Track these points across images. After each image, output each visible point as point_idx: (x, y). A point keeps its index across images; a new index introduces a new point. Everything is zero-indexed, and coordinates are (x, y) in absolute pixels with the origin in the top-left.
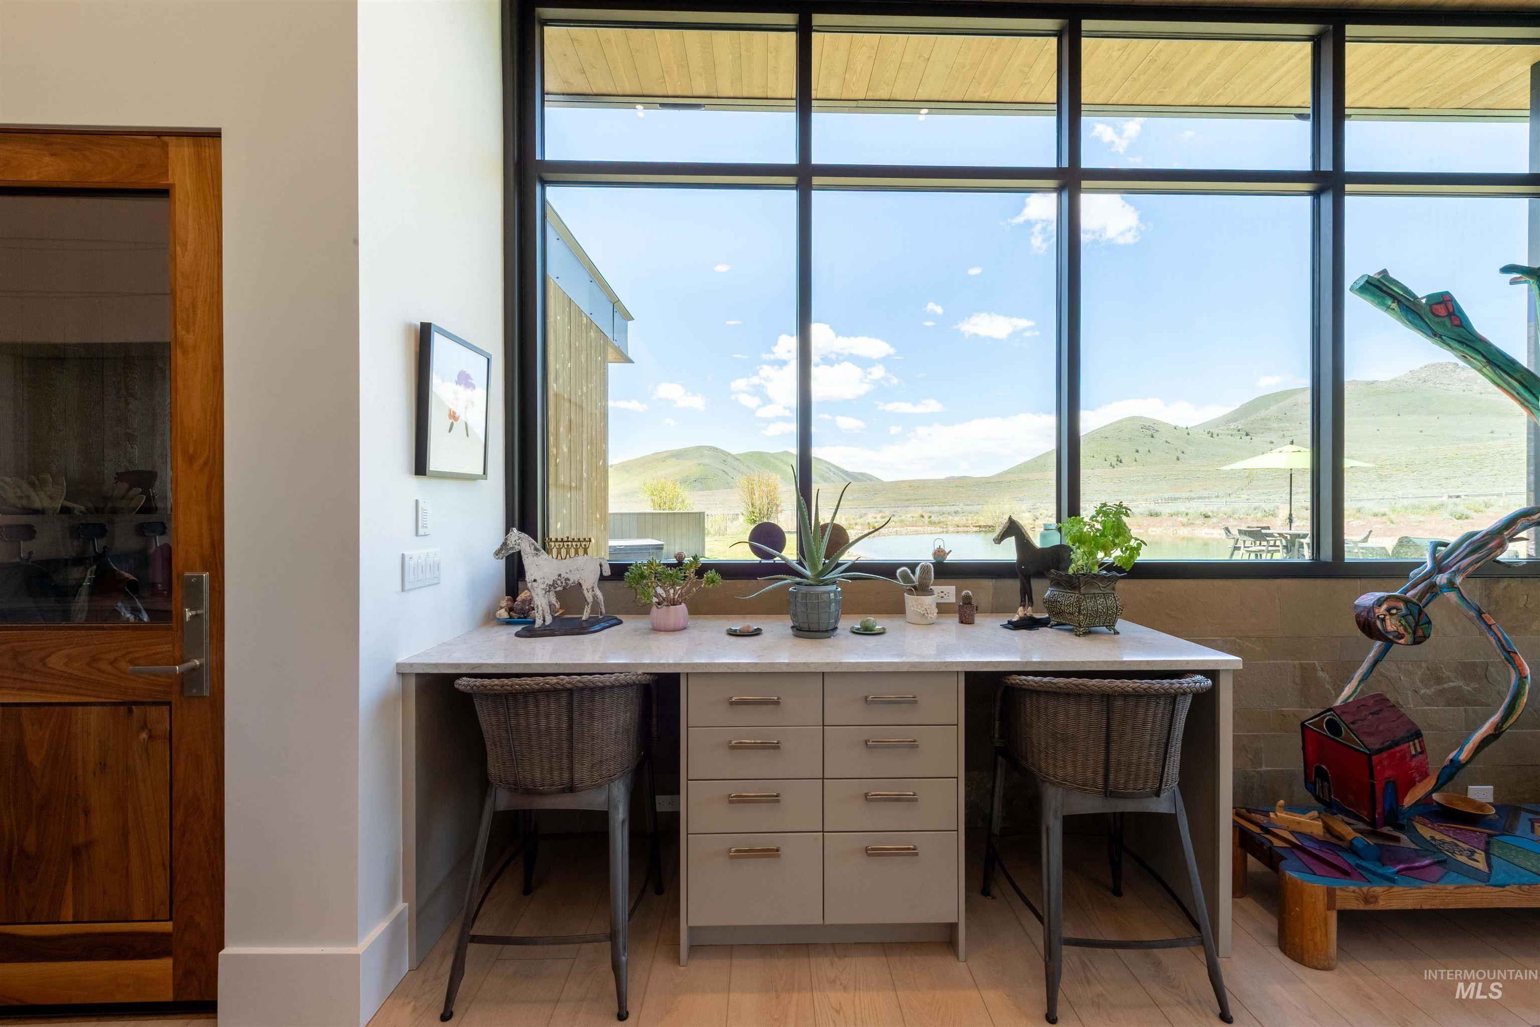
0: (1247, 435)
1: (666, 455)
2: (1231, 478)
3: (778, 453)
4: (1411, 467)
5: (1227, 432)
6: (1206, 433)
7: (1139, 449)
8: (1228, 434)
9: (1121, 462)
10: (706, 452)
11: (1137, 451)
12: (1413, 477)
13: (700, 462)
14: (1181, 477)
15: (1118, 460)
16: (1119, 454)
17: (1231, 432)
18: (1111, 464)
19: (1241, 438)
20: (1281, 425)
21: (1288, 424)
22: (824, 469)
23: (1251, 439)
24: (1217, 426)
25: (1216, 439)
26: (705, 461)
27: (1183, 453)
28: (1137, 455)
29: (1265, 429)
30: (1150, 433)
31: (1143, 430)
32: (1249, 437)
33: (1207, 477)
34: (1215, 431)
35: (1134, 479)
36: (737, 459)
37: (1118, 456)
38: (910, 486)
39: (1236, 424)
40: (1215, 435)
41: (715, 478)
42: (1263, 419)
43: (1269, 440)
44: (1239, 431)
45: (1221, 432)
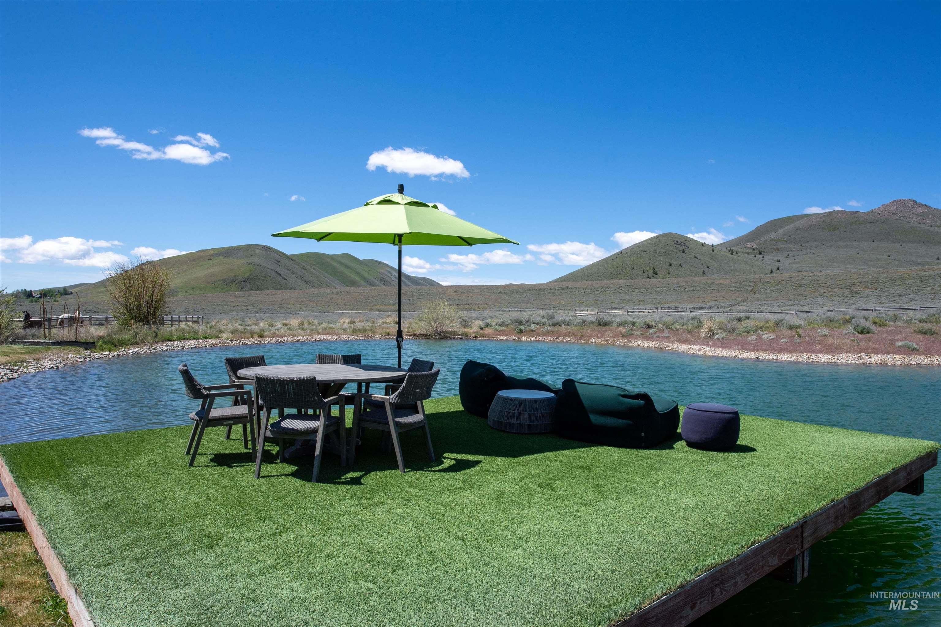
0: (760, 253)
1: (212, 252)
2: (738, 291)
3: (337, 255)
4: (875, 284)
5: (745, 251)
6: (727, 251)
7: (672, 262)
8: (745, 253)
9: (656, 274)
10: (257, 251)
11: (670, 265)
12: (876, 294)
13: (249, 261)
14: (698, 289)
15: (654, 273)
16: (655, 267)
17: (747, 251)
18: (648, 276)
19: (755, 256)
20: (786, 246)
21: (791, 246)
22: (386, 272)
23: (763, 257)
24: (737, 245)
25: (735, 257)
26: (256, 260)
27: (708, 267)
28: (670, 269)
29: (774, 249)
30: (681, 248)
31: (676, 245)
32: (761, 256)
33: (720, 289)
34: (735, 249)
35: (659, 289)
36: (292, 260)
37: (654, 269)
38: (455, 292)
39: (752, 243)
40: (734, 253)
41: (266, 279)
42: (773, 240)
43: (776, 259)
44: (754, 250)
45: (740, 250)
